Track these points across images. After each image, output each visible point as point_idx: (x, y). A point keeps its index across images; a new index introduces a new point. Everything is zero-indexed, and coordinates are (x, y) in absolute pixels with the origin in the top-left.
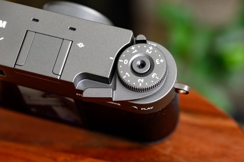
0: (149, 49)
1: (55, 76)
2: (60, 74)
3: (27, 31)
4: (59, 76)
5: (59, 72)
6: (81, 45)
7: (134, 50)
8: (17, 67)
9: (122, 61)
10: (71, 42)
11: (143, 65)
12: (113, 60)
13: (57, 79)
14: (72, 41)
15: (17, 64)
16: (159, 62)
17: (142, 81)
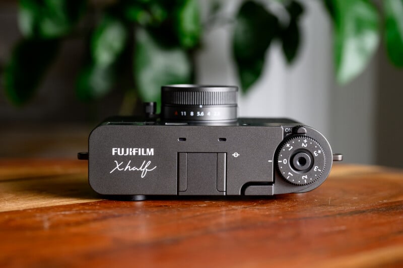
0: (304, 142)
1: (220, 194)
2: (225, 190)
3: (178, 153)
4: (225, 193)
5: (223, 188)
6: (236, 155)
7: (290, 147)
8: (180, 194)
9: (281, 161)
10: (225, 154)
11: (303, 161)
12: (271, 163)
13: (224, 196)
14: (227, 153)
15: (180, 190)
16: (318, 153)
17: (306, 177)
